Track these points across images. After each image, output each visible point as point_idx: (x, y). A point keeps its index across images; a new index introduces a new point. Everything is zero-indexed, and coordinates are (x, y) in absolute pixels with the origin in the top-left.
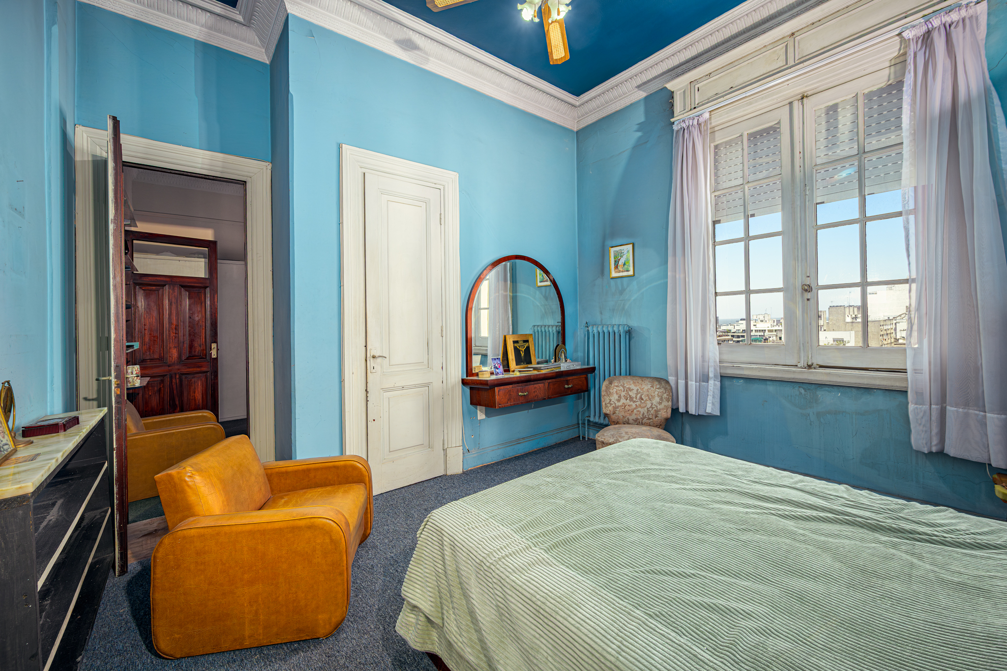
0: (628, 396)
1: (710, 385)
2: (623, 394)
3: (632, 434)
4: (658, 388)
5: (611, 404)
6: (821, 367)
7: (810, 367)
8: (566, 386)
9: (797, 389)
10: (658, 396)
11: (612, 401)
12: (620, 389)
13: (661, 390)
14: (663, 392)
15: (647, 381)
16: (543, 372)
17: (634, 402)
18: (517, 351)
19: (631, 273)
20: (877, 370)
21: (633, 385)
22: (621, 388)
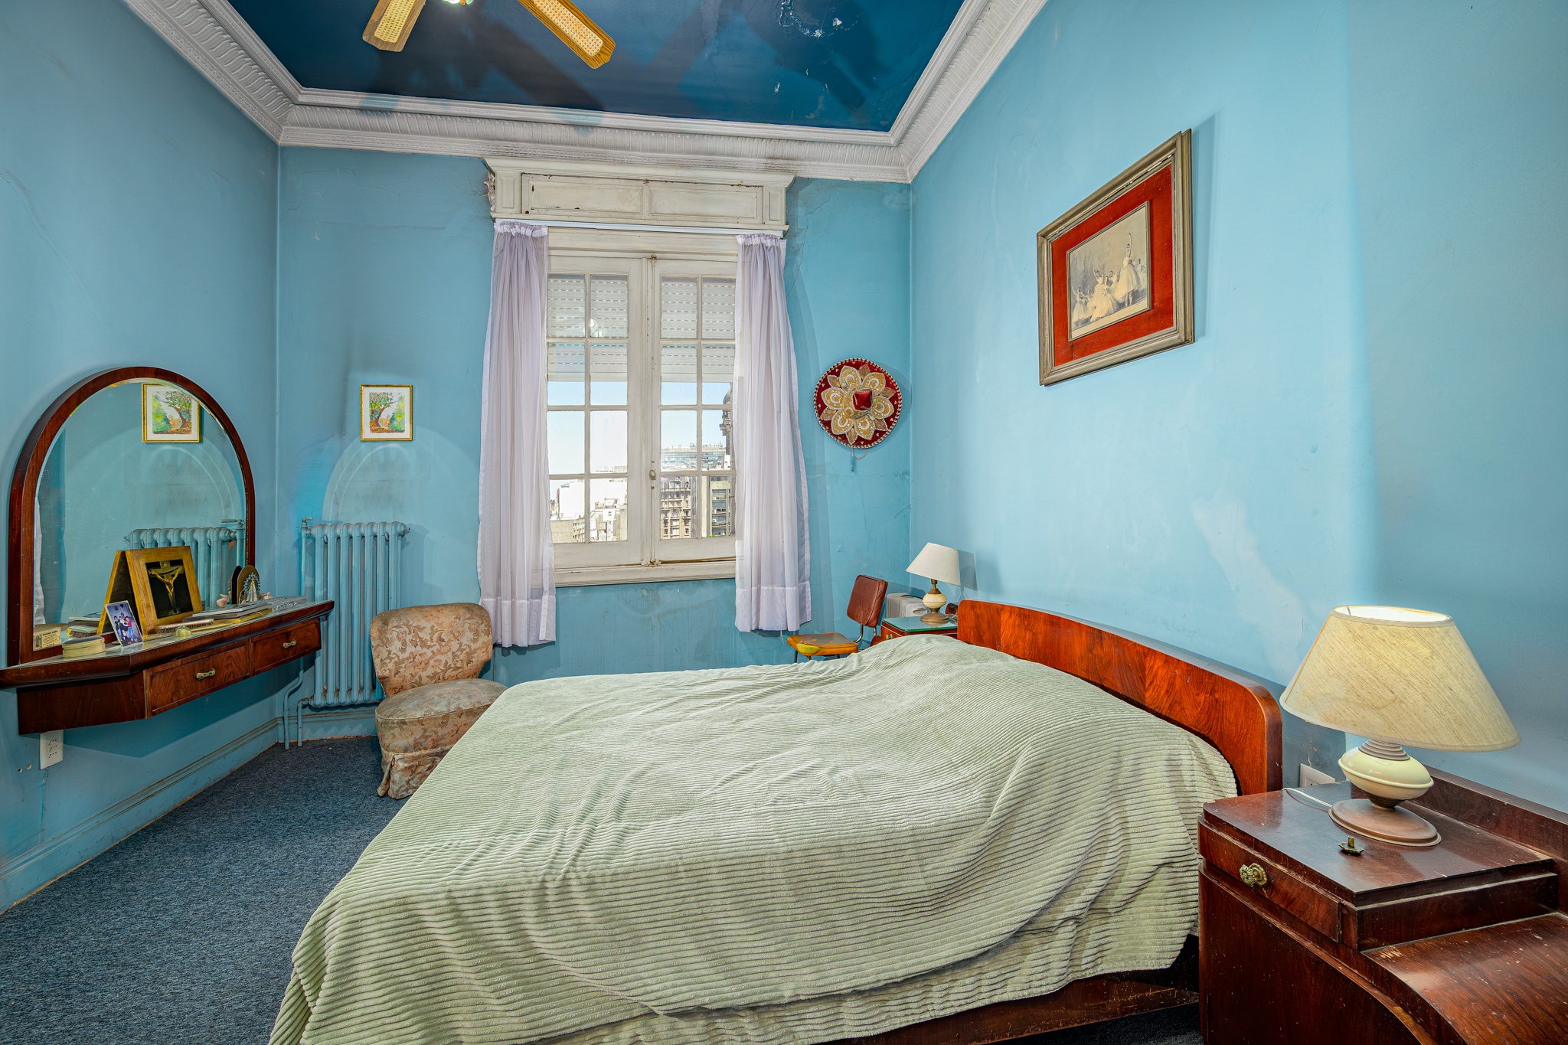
0: (418, 640)
1: (543, 601)
2: (409, 638)
3: (450, 695)
4: (469, 619)
5: (391, 659)
6: (663, 562)
7: (652, 563)
8: (286, 645)
9: (639, 591)
10: (471, 630)
11: (392, 653)
12: (402, 630)
13: (474, 621)
14: (478, 623)
15: (446, 611)
16: (237, 623)
17: (430, 647)
18: (156, 585)
19: (407, 435)
20: (709, 561)
21: (423, 620)
22: (405, 628)
